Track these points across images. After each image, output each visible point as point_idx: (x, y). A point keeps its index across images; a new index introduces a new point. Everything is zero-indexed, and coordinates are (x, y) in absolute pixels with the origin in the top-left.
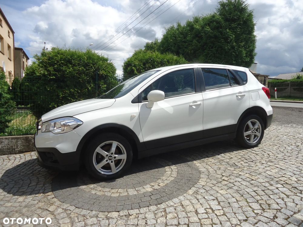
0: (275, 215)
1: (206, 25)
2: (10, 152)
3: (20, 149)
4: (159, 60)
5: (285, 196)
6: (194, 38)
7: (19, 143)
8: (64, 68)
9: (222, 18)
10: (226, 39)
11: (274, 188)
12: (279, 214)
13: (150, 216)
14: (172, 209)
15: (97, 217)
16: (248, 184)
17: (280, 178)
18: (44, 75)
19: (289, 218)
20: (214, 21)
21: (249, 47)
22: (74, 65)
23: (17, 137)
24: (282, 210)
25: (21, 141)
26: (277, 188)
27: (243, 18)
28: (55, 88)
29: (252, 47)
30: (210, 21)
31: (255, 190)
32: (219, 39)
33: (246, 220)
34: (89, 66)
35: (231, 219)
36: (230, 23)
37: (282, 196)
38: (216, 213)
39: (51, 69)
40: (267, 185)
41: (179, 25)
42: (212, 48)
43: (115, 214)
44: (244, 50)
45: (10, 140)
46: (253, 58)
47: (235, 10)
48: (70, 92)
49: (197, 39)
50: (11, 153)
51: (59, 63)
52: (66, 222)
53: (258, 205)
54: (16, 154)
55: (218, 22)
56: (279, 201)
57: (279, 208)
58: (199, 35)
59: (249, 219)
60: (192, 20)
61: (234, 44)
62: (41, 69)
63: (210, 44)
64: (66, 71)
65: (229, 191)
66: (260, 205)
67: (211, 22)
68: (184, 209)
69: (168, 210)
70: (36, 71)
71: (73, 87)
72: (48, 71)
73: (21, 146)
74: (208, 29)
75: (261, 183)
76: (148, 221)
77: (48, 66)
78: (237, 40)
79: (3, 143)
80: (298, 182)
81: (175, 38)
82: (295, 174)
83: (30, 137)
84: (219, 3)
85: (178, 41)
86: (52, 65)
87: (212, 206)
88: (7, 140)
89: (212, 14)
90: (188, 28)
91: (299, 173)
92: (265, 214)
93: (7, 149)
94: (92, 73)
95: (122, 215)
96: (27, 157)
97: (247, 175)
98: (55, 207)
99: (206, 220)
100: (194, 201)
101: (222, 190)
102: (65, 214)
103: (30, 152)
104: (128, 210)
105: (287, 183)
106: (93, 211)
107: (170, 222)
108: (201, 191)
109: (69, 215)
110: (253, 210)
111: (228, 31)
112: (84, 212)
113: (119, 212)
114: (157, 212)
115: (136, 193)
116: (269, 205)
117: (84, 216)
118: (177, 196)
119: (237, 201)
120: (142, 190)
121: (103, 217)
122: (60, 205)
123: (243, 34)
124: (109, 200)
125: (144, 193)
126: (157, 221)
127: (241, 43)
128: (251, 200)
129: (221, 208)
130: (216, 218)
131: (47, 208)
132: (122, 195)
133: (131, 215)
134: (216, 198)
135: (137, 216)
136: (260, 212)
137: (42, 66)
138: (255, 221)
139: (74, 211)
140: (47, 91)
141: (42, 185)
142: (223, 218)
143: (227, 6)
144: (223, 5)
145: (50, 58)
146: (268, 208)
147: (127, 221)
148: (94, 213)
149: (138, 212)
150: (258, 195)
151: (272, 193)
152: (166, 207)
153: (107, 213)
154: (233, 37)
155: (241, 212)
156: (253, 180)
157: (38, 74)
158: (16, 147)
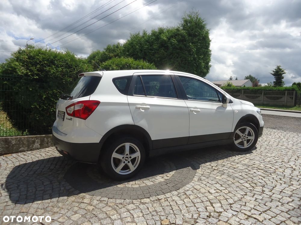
0: (263, 190)
1: (172, 37)
5: (262, 177)
6: (160, 47)
8: (47, 69)
9: (186, 33)
10: (189, 51)
11: (253, 173)
12: (264, 189)
13: (176, 198)
15: (133, 203)
16: (233, 171)
17: (253, 166)
18: (26, 75)
19: (272, 190)
20: (179, 35)
21: (206, 60)
22: (57, 66)
24: (265, 186)
25: (1, 143)
26: (255, 173)
27: (202, 35)
28: (37, 88)
29: (208, 59)
31: (241, 175)
32: (184, 51)
33: (246, 195)
34: (72, 68)
35: (236, 195)
36: (192, 37)
37: (261, 177)
38: (223, 192)
39: (34, 68)
40: (247, 171)
41: (145, 33)
42: (177, 58)
43: (147, 200)
44: (203, 62)
46: (209, 69)
47: (196, 27)
48: (53, 92)
49: (163, 48)
51: (41, 63)
53: (248, 184)
55: (183, 36)
56: (260, 181)
57: (263, 185)
58: (166, 45)
60: (157, 30)
61: (196, 56)
62: (22, 68)
63: (176, 55)
64: (50, 71)
65: (223, 176)
66: (249, 184)
67: (176, 35)
68: (199, 192)
69: (188, 193)
70: (17, 70)
71: (56, 87)
72: (31, 71)
73: (0, 148)
74: (174, 41)
75: (242, 170)
76: (177, 202)
77: (30, 65)
78: (198, 52)
80: (266, 168)
81: (141, 44)
82: (261, 163)
83: (10, 138)
84: (182, 18)
85: (145, 48)
86: (35, 64)
87: (217, 188)
89: (176, 27)
90: (154, 37)
91: (263, 161)
92: (255, 189)
94: (74, 75)
95: (153, 200)
96: (11, 159)
97: (229, 165)
98: (88, 199)
99: (220, 197)
100: (202, 185)
101: (217, 176)
102: (103, 204)
103: (10, 155)
104: (155, 196)
105: (259, 169)
106: (127, 200)
107: (195, 201)
108: (203, 178)
109: (107, 204)
110: (247, 188)
111: (191, 44)
112: (118, 201)
113: (149, 198)
114: (179, 195)
115: (153, 183)
116: (255, 184)
117: (121, 204)
118: (188, 183)
119: (233, 183)
120: (156, 181)
121: (138, 203)
122: (92, 198)
123: (202, 48)
124: (133, 190)
125: (159, 183)
126: (184, 201)
127: (200, 55)
128: (242, 181)
129: (225, 189)
130: (226, 195)
131: (81, 201)
132: (141, 185)
133: (160, 200)
134: (217, 182)
135: (166, 200)
136: (251, 188)
137: (22, 65)
138: (252, 195)
139: (109, 201)
140: (29, 90)
141: (58, 183)
142: (230, 195)
143: (189, 22)
144: (186, 21)
145: (30, 57)
146: (256, 186)
147: (160, 204)
148: (128, 201)
149: (165, 197)
150: (244, 178)
151: (253, 176)
152: (184, 191)
153: (140, 200)
154: (194, 50)
155: (239, 190)
156: (235, 168)
157: (20, 73)
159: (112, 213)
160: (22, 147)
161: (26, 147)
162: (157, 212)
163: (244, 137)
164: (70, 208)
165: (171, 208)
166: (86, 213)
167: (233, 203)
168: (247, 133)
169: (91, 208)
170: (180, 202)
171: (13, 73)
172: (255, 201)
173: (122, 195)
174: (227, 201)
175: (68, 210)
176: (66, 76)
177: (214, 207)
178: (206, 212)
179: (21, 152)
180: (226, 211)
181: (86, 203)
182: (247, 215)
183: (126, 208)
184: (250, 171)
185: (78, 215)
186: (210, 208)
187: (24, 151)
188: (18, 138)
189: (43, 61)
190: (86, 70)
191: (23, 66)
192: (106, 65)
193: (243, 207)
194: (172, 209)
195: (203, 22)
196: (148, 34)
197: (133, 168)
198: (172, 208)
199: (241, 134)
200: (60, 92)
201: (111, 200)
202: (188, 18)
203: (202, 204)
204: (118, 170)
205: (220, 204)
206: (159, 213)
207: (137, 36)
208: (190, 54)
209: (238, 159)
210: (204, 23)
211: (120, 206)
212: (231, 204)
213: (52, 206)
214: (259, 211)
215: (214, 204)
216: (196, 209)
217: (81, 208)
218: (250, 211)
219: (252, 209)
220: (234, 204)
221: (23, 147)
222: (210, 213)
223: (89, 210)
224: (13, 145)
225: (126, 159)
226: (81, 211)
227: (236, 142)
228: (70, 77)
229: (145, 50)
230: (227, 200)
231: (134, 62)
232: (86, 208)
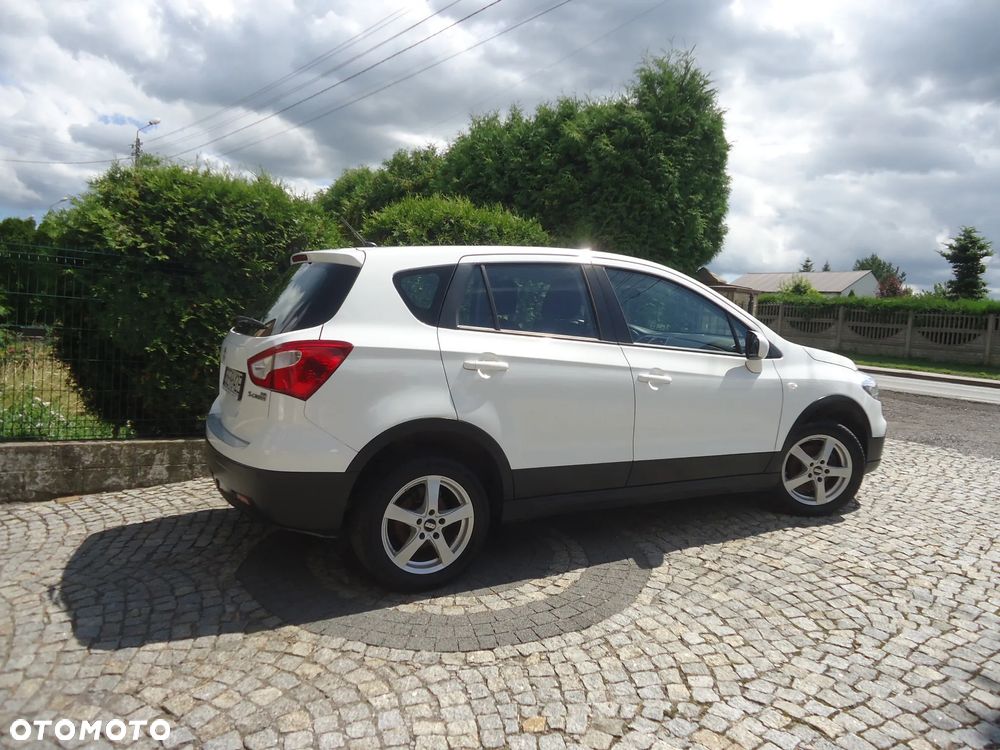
0: (855, 641)
1: (599, 129)
2: (8, 495)
3: (41, 485)
4: (474, 225)
5: (860, 602)
6: (560, 164)
7: (39, 465)
8: (198, 231)
9: (646, 120)
10: (657, 180)
11: (832, 585)
12: (861, 639)
13: (575, 655)
14: (620, 638)
15: (441, 663)
16: (770, 577)
17: (837, 564)
18: (134, 249)
19: (883, 645)
20: (624, 124)
21: (712, 209)
22: (229, 224)
23: (33, 447)
24: (864, 631)
25: (49, 461)
26: (838, 586)
27: (702, 125)
28: (164, 292)
29: (719, 208)
30: (612, 122)
31: (791, 590)
32: (638, 179)
33: (798, 654)
34: (273, 229)
35: (766, 653)
36: (667, 134)
37: (855, 601)
38: (727, 641)
39: (156, 230)
40: (814, 578)
41: (515, 116)
42: (616, 200)
43: (486, 656)
44: (702, 217)
45: (11, 456)
46: (721, 239)
47: (684, 101)
48: (214, 305)
49: (570, 167)
50: (11, 500)
51: (180, 213)
53: (811, 622)
54: (26, 500)
55: (635, 130)
56: (852, 612)
57: (858, 626)
58: (579, 158)
59: (804, 650)
60: (554, 107)
61: (677, 196)
62: (121, 227)
63: (611, 189)
64: (205, 240)
65: (734, 593)
66: (815, 621)
67: (614, 126)
68: (650, 638)
69: (614, 640)
70: (106, 233)
71: (223, 291)
72: (147, 237)
73: (47, 477)
74: (604, 143)
75: (798, 575)
76: (578, 665)
77: (145, 219)
78: (685, 185)
80: (878, 571)
81: (500, 153)
82: (866, 555)
83: (78, 446)
84: (637, 71)
85: (512, 165)
86: (160, 216)
87: (711, 628)
89: (616, 99)
90: (543, 130)
91: (873, 551)
92: (832, 639)
94: (280, 251)
95: (504, 656)
96: (79, 512)
97: (760, 558)
98: (305, 645)
99: (714, 656)
100: (664, 618)
101: (715, 592)
102: (349, 662)
103: (76, 497)
104: (513, 645)
105: (855, 575)
106: (423, 652)
107: (634, 665)
108: (669, 595)
109: (361, 662)
110: (805, 633)
111: (662, 157)
112: (397, 655)
113: (491, 649)
114: (587, 646)
115: (509, 606)
116: (834, 621)
117: (405, 663)
118: (619, 609)
119: (763, 616)
120: (520, 597)
121: (456, 662)
122: (318, 640)
123: (701, 171)
124: (447, 624)
125: (529, 605)
126: (599, 665)
127: (694, 194)
128: (791, 612)
129: (733, 632)
130: (733, 653)
131: (283, 649)
132: (472, 610)
133: (527, 656)
134: (712, 610)
135: (543, 657)
136: (820, 635)
137: (122, 219)
138: (819, 655)
139: (368, 654)
140: (141, 299)
141: (218, 592)
142: (748, 652)
143: (660, 84)
144: (649, 81)
145: (145, 194)
146: (835, 627)
147: (525, 668)
148: (426, 655)
149: (543, 649)
150: (802, 601)
151: (831, 597)
152: (603, 633)
153: (463, 655)
154: (674, 176)
155: (779, 637)
156: (777, 569)
157: (113, 244)
158: (27, 480)
159: (376, 688)
160: (113, 475)
161: (126, 476)
162: (513, 694)
163: (817, 471)
164: (249, 667)
165: (557, 685)
166: (297, 687)
167: (753, 679)
168: (826, 455)
169: (312, 671)
170: (585, 667)
171: (93, 243)
172: (824, 674)
173: (409, 637)
174: (734, 670)
175: (243, 674)
176: (254, 255)
177: (689, 688)
178: (663, 700)
179: (109, 489)
180: (726, 702)
181: (297, 656)
182: (791, 716)
183: (418, 677)
184: (823, 579)
185: (273, 689)
186: (678, 690)
187: (118, 488)
188: (101, 447)
189: (185, 205)
190: (319, 236)
191: (124, 221)
192: (383, 222)
193: (781, 692)
194: (560, 687)
195: (706, 83)
196: (524, 121)
197: (448, 555)
198: (560, 683)
199: (806, 459)
200: (233, 306)
201: (376, 651)
202: (656, 70)
203: (655, 675)
204: (402, 560)
205: (711, 679)
206: (517, 697)
207: (488, 123)
208: (660, 190)
209: (791, 538)
210: (708, 88)
211: (401, 670)
212: (745, 681)
213: (197, 660)
214: (830, 705)
215: (693, 678)
216: (633, 691)
217: (283, 670)
218: (802, 704)
219: (808, 700)
220: (757, 681)
221: (115, 474)
222: (675, 704)
223: (306, 677)
224: (87, 467)
225: (429, 525)
226: (283, 680)
227: (791, 485)
228: (268, 258)
229: (513, 170)
230: (735, 666)
231: (474, 213)
232: (298, 672)
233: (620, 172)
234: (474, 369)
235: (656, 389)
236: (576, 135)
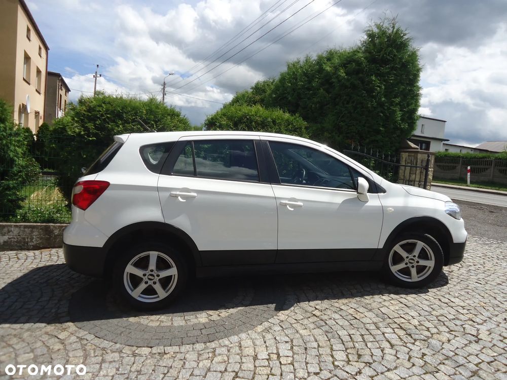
2: (21, 246)
3: (35, 243)
4: (259, 119)
6: (322, 84)
7: (34, 234)
8: (110, 125)
9: (365, 58)
10: (370, 91)
11: (379, 333)
12: (365, 370)
13: (191, 356)
14: (224, 350)
15: (120, 351)
17: (395, 319)
18: (79, 134)
19: (377, 375)
20: (354, 61)
21: (408, 105)
22: (126, 122)
23: (32, 225)
24: (373, 365)
25: (38, 232)
26: (383, 333)
27: (401, 59)
29: (413, 105)
31: (351, 333)
32: (359, 91)
33: (317, 374)
35: (297, 370)
36: (378, 65)
38: (281, 360)
39: (90, 125)
41: (307, 61)
42: (347, 104)
43: (145, 351)
44: (400, 110)
45: (22, 229)
46: (415, 123)
50: (22, 248)
51: (103, 118)
52: (77, 355)
53: (344, 355)
54: (28, 249)
55: (358, 63)
56: (377, 352)
57: (372, 361)
58: (330, 81)
60: (324, 54)
61: (383, 99)
62: (76, 125)
63: (345, 97)
64: (113, 130)
65: (315, 331)
66: (348, 355)
67: (349, 62)
68: (240, 352)
70: (67, 127)
72: (86, 129)
73: (38, 239)
74: (342, 73)
75: (365, 324)
76: (187, 363)
77: (86, 120)
78: (389, 93)
79: (11, 233)
80: (418, 327)
81: (296, 81)
83: (52, 226)
84: (366, 31)
85: (299, 87)
86: (92, 119)
87: (280, 351)
88: (17, 229)
89: (355, 47)
90: (317, 67)
91: (427, 314)
92: (348, 368)
93: (17, 242)
95: (155, 352)
96: (44, 257)
97: (351, 311)
98: (67, 333)
100: (259, 341)
101: (305, 329)
102: (79, 345)
103: (50, 249)
104: (165, 346)
105: (401, 328)
106: (118, 344)
107: (215, 367)
108: (276, 328)
109: (84, 346)
110: (334, 361)
111: (374, 78)
112: (104, 344)
113: (152, 347)
114: (202, 352)
115: (184, 324)
116: (360, 356)
117: (104, 349)
118: (239, 333)
119: (318, 348)
120: (194, 320)
121: (128, 352)
122: (76, 331)
123: (400, 85)
124: (143, 330)
125: (194, 325)
126: (198, 364)
127: (395, 98)
128: (338, 347)
129: (291, 355)
130: (278, 368)
131: (56, 334)
132: (163, 324)
133: (166, 354)
134: (292, 340)
135: (174, 355)
136: (342, 364)
137: (76, 121)
139: (91, 342)
140: (83, 158)
141: (57, 302)
142: (287, 368)
144: (371, 36)
145: (90, 109)
146: (356, 360)
147: (159, 360)
148: (118, 346)
149: (178, 351)
150: (352, 341)
151: (372, 340)
152: (217, 346)
153: (135, 349)
154: (381, 88)
155: (315, 362)
156: (356, 318)
157: (70, 133)
158: (29, 240)
163: (411, 261)
164: (33, 342)
165: (166, 372)
168: (417, 252)
170: (190, 364)
175: (27, 345)
181: (59, 338)
183: (102, 358)
188: (62, 226)
189: (106, 114)
194: (166, 374)
195: (405, 35)
197: (162, 294)
198: (168, 371)
199: (404, 254)
201: (96, 341)
202: (376, 30)
204: (136, 294)
207: (294, 65)
209: (382, 301)
210: (406, 37)
211: (99, 352)
213: (15, 335)
217: (46, 345)
223: (52, 350)
224: (56, 236)
225: (150, 277)
226: (41, 350)
227: (394, 269)
229: (299, 89)
232: (51, 347)
233: (350, 88)
234: (176, 196)
235: (292, 209)
236: (328, 69)
